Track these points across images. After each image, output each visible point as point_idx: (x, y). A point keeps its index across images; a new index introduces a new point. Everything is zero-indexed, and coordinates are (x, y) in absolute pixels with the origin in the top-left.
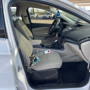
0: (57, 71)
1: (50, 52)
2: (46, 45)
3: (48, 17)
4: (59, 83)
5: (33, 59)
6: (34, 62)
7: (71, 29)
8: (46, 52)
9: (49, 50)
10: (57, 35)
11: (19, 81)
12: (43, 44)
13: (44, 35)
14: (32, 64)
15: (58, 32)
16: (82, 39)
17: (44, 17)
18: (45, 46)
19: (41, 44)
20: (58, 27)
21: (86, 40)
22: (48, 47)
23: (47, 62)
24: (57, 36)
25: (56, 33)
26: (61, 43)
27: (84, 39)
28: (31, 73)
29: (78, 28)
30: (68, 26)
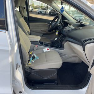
0: (56, 71)
1: (49, 50)
2: (45, 42)
3: (43, 12)
4: (57, 84)
5: (31, 56)
6: (32, 59)
7: (74, 28)
8: (45, 50)
9: (49, 48)
10: (57, 32)
11: (16, 79)
12: (42, 41)
13: (42, 31)
14: (29, 62)
15: (58, 29)
16: (87, 40)
17: (40, 12)
18: (43, 43)
19: (39, 41)
20: (59, 25)
21: (91, 41)
22: (46, 45)
23: (47, 61)
24: (57, 34)
25: (56, 30)
26: (61, 42)
27: (89, 40)
28: (29, 71)
29: (81, 28)
30: (70, 25)
